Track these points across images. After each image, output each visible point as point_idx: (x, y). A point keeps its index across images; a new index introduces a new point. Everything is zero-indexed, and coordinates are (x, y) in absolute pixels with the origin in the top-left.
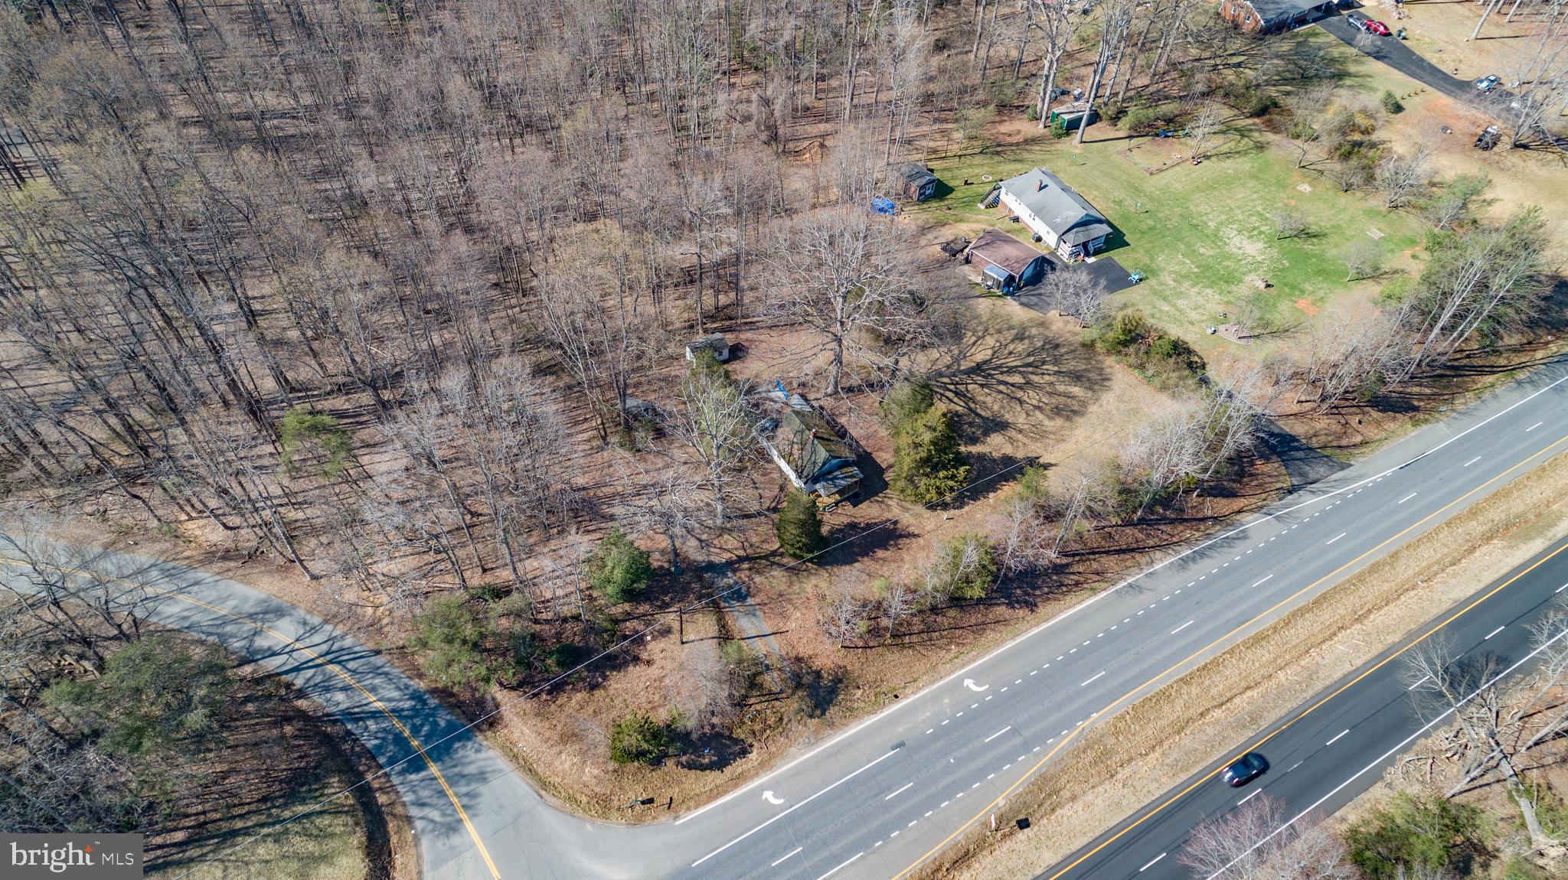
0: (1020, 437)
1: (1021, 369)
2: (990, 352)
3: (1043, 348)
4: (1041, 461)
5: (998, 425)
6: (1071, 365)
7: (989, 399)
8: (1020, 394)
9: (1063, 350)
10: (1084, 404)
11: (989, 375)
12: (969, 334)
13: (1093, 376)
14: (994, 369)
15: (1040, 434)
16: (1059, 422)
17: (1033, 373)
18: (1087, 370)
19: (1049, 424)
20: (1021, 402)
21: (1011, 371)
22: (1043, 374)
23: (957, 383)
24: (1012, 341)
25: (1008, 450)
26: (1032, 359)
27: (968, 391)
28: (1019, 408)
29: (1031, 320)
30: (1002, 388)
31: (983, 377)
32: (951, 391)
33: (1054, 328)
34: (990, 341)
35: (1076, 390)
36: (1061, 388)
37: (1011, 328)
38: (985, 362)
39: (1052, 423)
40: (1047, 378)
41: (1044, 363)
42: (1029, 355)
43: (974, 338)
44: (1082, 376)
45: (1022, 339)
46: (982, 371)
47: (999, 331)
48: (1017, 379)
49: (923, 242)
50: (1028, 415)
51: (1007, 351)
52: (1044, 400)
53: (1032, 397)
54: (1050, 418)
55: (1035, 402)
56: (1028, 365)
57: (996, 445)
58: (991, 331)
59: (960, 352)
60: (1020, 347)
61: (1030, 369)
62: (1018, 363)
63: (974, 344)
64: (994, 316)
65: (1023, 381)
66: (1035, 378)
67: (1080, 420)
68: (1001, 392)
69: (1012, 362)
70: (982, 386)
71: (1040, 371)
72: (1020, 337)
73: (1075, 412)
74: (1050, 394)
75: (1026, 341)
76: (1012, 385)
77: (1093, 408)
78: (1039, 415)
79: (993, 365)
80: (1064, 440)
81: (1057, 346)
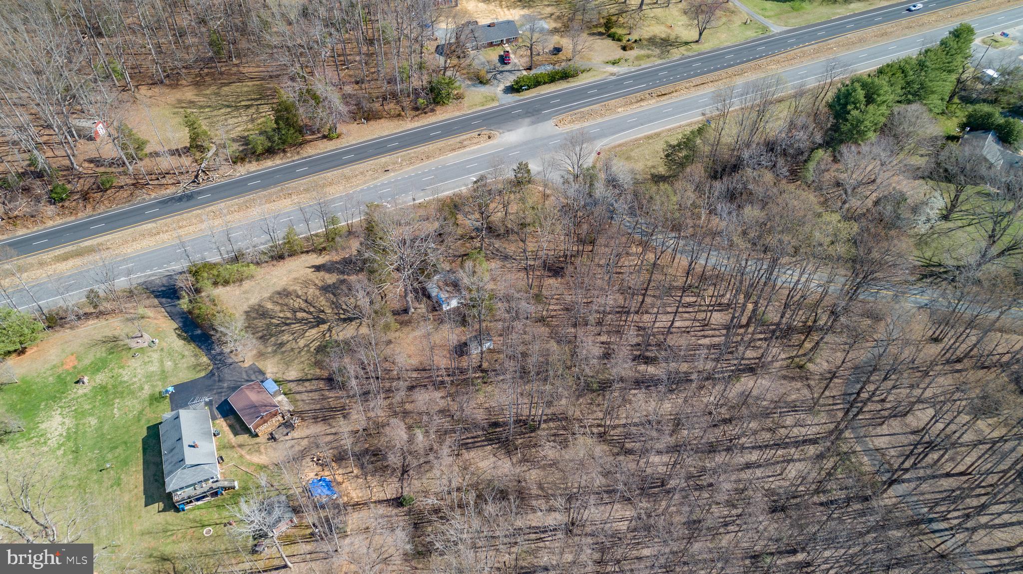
0: (317, 282)
1: (294, 322)
2: (307, 334)
3: (272, 336)
4: (313, 270)
5: (325, 289)
6: (261, 323)
7: (323, 303)
8: (303, 305)
9: (260, 334)
10: (270, 298)
11: (314, 318)
12: (312, 349)
13: (254, 315)
14: (311, 322)
15: (306, 283)
16: (291, 289)
17: (288, 318)
18: (255, 319)
19: (298, 288)
20: (306, 301)
21: (300, 321)
22: (282, 318)
23: (336, 314)
24: (288, 342)
25: (327, 276)
26: (283, 328)
27: (333, 309)
28: (309, 297)
29: (266, 358)
30: (312, 309)
31: (318, 317)
32: (343, 310)
33: (254, 352)
34: (302, 343)
35: (269, 306)
36: (278, 308)
37: (283, 353)
38: (313, 327)
39: (295, 288)
40: (282, 315)
41: (278, 325)
42: (284, 331)
43: (311, 345)
44: (261, 315)
45: (281, 344)
46: (318, 321)
47: (292, 349)
48: (300, 315)
49: (305, 443)
50: (306, 293)
51: (295, 335)
52: (292, 301)
53: (298, 303)
54: (295, 291)
55: (298, 300)
56: (287, 324)
57: (331, 279)
58: (296, 351)
59: (324, 335)
60: (286, 337)
61: (288, 322)
62: (293, 326)
63: (314, 341)
64: (288, 364)
65: (297, 313)
66: (289, 315)
67: (279, 289)
68: (314, 307)
69: (296, 327)
70: (323, 311)
71: (283, 320)
72: (282, 345)
73: (279, 293)
74: (287, 305)
75: (279, 342)
76: (305, 311)
77: (267, 295)
78: (300, 293)
79: (309, 325)
80: (295, 279)
81: (261, 338)
